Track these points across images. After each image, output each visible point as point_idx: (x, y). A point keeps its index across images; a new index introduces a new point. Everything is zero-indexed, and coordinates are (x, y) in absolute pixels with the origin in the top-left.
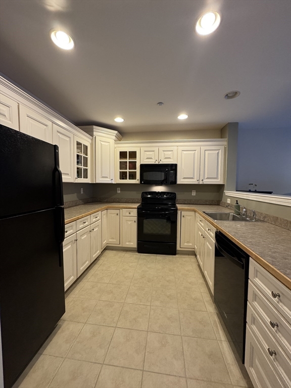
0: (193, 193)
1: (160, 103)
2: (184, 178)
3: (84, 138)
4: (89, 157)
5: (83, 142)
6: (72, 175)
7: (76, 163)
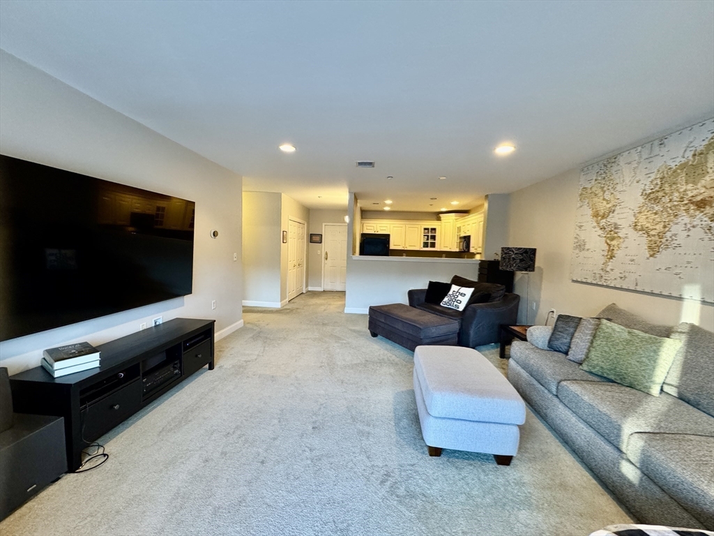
3: (431, 224)
4: (437, 234)
5: (430, 227)
6: (418, 246)
7: (423, 240)
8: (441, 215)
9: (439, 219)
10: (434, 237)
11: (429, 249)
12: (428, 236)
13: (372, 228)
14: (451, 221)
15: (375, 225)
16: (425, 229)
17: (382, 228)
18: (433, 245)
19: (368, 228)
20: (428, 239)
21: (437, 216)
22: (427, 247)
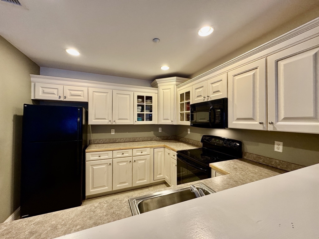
0: (276, 146)
1: (155, 39)
2: (238, 119)
3: (146, 91)
4: (154, 104)
5: (145, 95)
6: (132, 120)
7: (137, 111)
8: (157, 80)
9: (155, 86)
10: (150, 108)
11: (145, 122)
12: (143, 106)
13: (55, 91)
14: (172, 87)
15: (60, 88)
16: (139, 97)
17: (73, 92)
18: (150, 118)
19: (46, 90)
20: (142, 110)
21: (152, 81)
22: (143, 120)
